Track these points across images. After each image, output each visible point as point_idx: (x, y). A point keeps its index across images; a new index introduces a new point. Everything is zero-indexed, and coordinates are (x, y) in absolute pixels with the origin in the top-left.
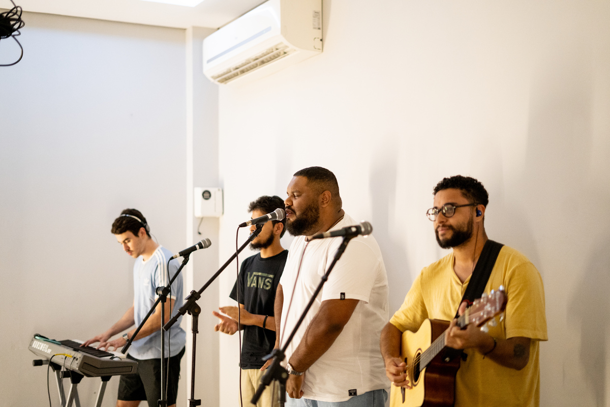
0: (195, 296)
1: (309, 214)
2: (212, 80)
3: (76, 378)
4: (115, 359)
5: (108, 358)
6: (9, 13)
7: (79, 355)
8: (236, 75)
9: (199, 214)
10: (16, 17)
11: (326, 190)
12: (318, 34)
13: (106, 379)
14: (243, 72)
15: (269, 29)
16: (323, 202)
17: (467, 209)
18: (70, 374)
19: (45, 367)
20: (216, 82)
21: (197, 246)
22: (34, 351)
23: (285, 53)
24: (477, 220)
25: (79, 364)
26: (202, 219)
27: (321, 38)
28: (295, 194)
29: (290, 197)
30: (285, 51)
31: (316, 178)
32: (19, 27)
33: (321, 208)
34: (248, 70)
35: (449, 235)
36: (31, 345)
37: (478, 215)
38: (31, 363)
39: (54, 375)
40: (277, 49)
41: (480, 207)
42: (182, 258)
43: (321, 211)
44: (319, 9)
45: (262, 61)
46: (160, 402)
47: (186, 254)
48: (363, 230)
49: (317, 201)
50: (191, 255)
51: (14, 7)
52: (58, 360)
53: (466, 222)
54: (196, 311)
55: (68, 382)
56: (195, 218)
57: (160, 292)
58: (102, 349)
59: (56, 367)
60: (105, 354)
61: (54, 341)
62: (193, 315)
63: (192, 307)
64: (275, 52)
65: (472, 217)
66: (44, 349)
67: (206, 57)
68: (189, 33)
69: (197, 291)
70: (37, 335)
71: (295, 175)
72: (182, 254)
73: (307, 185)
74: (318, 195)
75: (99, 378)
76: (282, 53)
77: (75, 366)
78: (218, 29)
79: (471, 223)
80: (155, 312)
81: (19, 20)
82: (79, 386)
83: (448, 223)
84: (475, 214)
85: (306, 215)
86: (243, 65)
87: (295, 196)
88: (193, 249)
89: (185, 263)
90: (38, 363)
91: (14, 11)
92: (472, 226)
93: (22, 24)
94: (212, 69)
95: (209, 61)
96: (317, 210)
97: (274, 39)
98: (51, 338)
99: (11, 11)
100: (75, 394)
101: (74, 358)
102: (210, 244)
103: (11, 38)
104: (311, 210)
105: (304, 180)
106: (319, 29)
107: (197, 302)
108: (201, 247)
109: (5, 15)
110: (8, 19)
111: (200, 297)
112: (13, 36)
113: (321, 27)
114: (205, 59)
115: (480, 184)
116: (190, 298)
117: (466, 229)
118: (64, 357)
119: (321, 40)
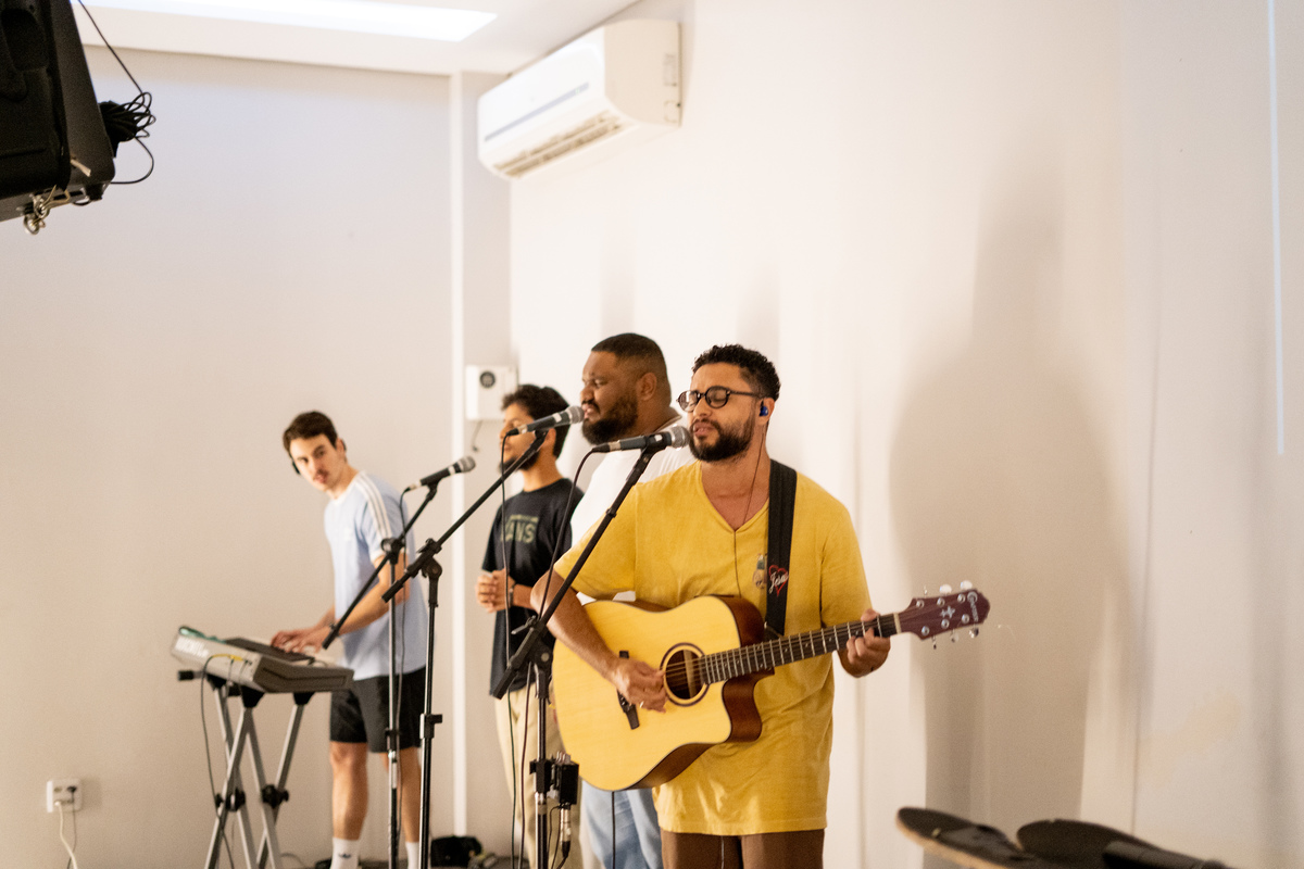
0: (433, 547)
1: (622, 412)
2: (495, 172)
3: (251, 698)
4: (316, 665)
5: (304, 663)
6: (131, 104)
7: (255, 657)
8: (535, 164)
9: (473, 414)
10: (142, 110)
11: (647, 372)
12: (673, 94)
13: (302, 699)
14: (547, 158)
15: (584, 87)
16: (643, 392)
17: (748, 400)
18: (237, 690)
19: (196, 683)
20: (502, 175)
21: (452, 470)
22: (178, 657)
23: (616, 127)
24: (761, 421)
25: (254, 672)
26: (480, 423)
27: (677, 101)
28: (597, 382)
29: (588, 387)
30: (618, 123)
31: (630, 354)
32: (148, 124)
33: (640, 402)
34: (557, 154)
35: (712, 439)
36: (173, 645)
37: (762, 413)
38: (174, 676)
39: (213, 696)
40: (602, 121)
41: (767, 401)
42: (426, 490)
43: (640, 406)
44: (674, 50)
45: (580, 139)
46: (388, 733)
47: (432, 483)
48: (673, 439)
49: (634, 391)
50: (442, 484)
51: (139, 93)
52: (219, 667)
53: (743, 422)
54: (435, 571)
55: (237, 704)
56: (467, 423)
57: (388, 547)
58: (296, 650)
59: (217, 682)
60: (301, 656)
61: (214, 639)
62: (430, 579)
63: (428, 564)
64: (599, 126)
65: (754, 415)
66: (195, 651)
67: (484, 130)
68: (456, 85)
69: (436, 539)
70: (184, 627)
71: (596, 349)
72: (425, 482)
73: (616, 366)
74: (635, 381)
75: (289, 697)
76: (611, 127)
77: (246, 675)
78: (509, 75)
79: (750, 425)
80: (378, 581)
81: (147, 113)
82: (256, 711)
83: (713, 418)
84: (758, 412)
85: (617, 414)
86: (547, 146)
87: (596, 385)
88: (445, 473)
89: (430, 497)
90: (186, 676)
91: (140, 100)
92: (752, 428)
93: (152, 119)
94: (493, 153)
95: (488, 138)
96: (634, 405)
97: (592, 104)
98: (208, 634)
99: (134, 102)
100: (249, 726)
101: (247, 662)
102: (474, 466)
103: (134, 140)
104: (625, 406)
105: (610, 357)
106: (675, 85)
107: (436, 557)
108: (458, 470)
109: (126, 107)
110: (132, 114)
111: (440, 549)
112: (137, 138)
113: (677, 81)
114: (482, 133)
115: (770, 364)
116: (424, 551)
117: (741, 433)
118: (229, 661)
119: (679, 105)
